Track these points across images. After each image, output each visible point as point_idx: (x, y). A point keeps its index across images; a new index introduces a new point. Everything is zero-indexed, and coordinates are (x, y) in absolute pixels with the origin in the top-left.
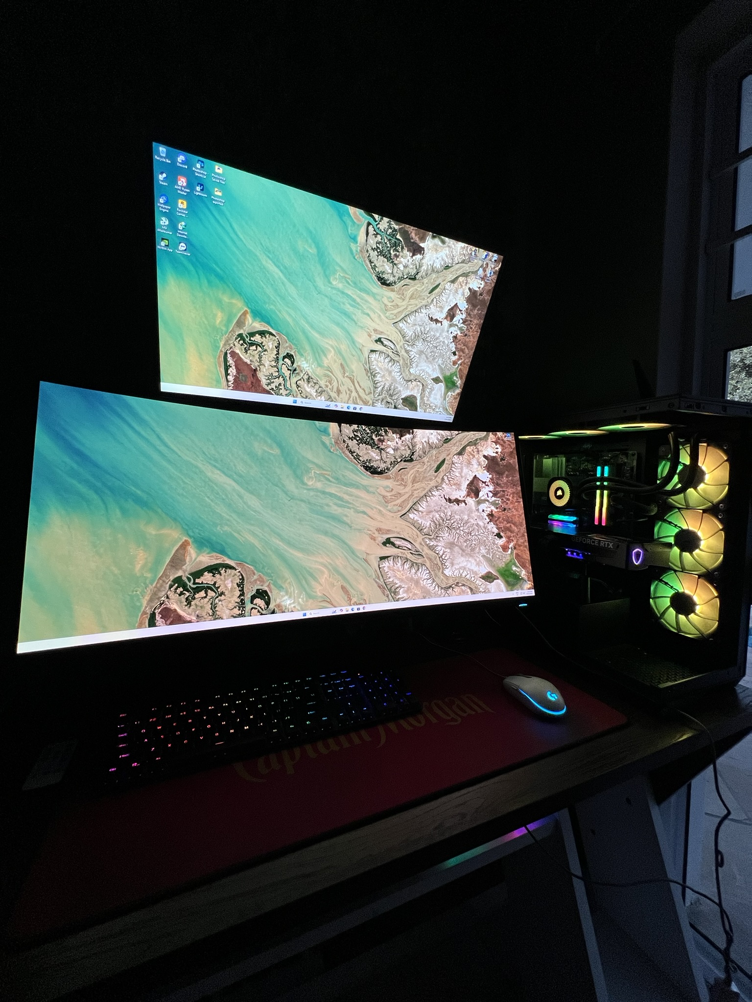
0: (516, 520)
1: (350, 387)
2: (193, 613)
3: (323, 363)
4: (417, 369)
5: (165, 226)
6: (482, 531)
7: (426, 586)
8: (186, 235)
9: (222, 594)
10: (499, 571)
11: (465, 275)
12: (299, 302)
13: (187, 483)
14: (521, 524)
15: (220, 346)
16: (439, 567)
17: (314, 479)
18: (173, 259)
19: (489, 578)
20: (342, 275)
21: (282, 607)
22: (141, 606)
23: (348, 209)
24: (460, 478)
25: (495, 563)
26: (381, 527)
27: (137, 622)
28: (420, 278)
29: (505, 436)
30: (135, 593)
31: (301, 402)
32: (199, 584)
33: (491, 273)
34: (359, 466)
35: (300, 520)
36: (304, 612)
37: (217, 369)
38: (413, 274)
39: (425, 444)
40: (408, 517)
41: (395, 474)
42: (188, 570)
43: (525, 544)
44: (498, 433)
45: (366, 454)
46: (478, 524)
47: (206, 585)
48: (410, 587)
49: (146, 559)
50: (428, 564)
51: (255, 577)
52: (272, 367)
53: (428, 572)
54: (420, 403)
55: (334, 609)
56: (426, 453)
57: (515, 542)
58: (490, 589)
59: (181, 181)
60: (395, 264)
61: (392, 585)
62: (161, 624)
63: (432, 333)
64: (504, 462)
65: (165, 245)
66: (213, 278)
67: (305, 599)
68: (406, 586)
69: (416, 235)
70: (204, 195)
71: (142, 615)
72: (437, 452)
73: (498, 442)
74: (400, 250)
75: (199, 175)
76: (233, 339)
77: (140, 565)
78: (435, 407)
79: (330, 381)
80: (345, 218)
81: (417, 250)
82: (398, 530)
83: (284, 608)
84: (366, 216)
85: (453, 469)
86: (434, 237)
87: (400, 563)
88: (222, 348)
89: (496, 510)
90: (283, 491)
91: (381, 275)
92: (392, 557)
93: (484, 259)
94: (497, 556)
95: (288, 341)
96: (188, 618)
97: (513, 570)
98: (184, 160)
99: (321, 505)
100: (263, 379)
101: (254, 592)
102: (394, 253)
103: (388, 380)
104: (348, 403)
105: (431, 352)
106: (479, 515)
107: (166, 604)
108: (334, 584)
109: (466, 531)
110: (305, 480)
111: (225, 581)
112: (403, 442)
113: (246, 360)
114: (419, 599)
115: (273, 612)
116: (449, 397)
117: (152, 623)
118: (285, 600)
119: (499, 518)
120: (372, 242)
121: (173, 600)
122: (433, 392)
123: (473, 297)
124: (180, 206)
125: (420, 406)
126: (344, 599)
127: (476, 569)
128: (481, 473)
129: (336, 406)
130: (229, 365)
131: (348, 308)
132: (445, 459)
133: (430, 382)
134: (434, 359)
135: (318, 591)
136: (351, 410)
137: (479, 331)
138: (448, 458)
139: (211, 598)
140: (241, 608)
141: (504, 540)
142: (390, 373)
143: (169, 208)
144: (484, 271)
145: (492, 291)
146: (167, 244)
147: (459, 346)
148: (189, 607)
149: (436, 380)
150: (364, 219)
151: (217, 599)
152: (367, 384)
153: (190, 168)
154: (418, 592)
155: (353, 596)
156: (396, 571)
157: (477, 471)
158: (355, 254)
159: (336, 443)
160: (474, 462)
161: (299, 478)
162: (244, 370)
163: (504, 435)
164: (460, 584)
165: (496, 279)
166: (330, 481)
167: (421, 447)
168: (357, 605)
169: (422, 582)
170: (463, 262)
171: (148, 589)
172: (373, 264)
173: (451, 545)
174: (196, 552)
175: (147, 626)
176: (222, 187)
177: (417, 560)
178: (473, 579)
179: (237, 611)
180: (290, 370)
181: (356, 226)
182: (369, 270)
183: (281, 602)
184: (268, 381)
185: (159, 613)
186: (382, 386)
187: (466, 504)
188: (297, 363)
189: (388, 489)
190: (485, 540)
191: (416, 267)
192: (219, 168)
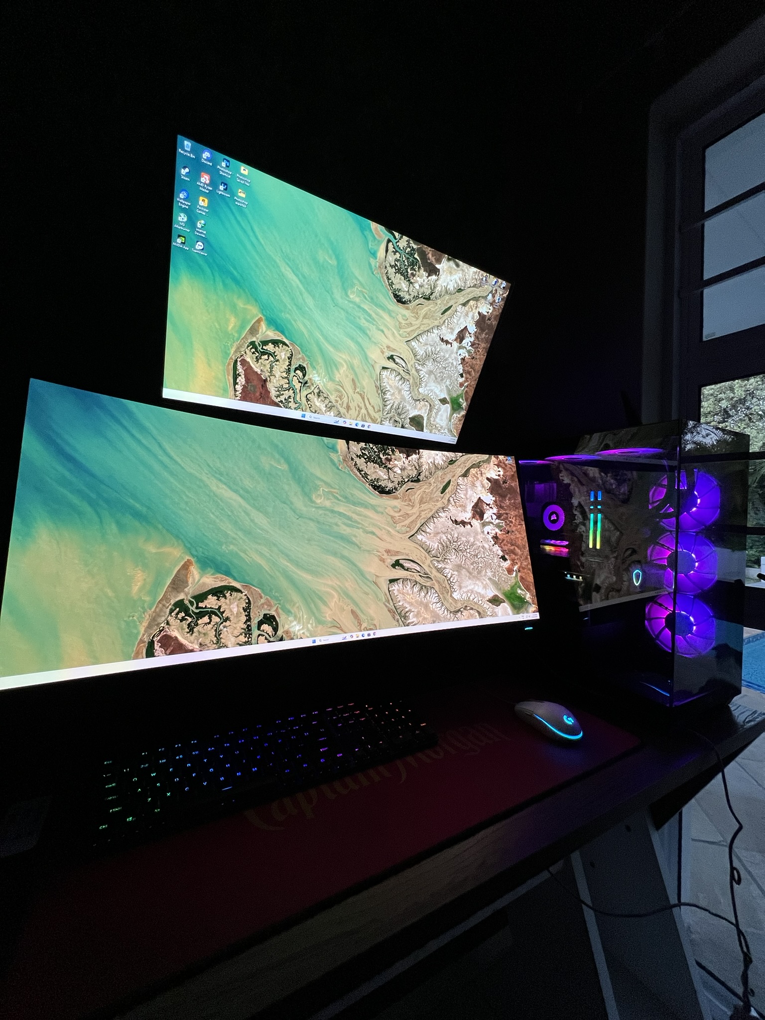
0: (520, 542)
1: (359, 404)
2: (196, 641)
3: (335, 378)
4: (425, 390)
5: (183, 222)
6: (487, 553)
7: (436, 610)
8: (204, 234)
9: (227, 619)
10: (505, 594)
11: (476, 299)
12: (315, 312)
13: (191, 497)
14: (524, 547)
15: (230, 353)
16: (447, 591)
17: (323, 498)
18: (189, 258)
19: (495, 601)
20: (359, 289)
21: (290, 633)
22: (138, 633)
23: (370, 224)
24: (465, 500)
25: (501, 586)
26: (390, 548)
27: (133, 651)
28: (434, 299)
29: (507, 460)
30: (131, 618)
31: (310, 417)
32: (202, 608)
33: (499, 299)
34: (367, 485)
35: (309, 540)
36: (314, 639)
37: (225, 376)
38: (428, 294)
39: (431, 465)
40: (416, 538)
41: (403, 494)
42: (190, 592)
43: (529, 566)
44: (500, 456)
45: (374, 473)
46: (483, 546)
47: (209, 610)
48: (419, 611)
49: (145, 580)
50: (436, 587)
51: (263, 601)
52: (283, 378)
53: (437, 595)
54: (427, 423)
55: (345, 635)
56: (432, 474)
57: (519, 565)
58: (497, 613)
59: (204, 178)
60: (411, 283)
61: (401, 609)
62: (161, 654)
63: (442, 354)
64: (507, 485)
65: (182, 243)
66: (229, 281)
67: (314, 625)
68: (416, 610)
69: (433, 256)
70: (227, 195)
71: (139, 644)
72: (442, 473)
73: (500, 465)
74: (417, 270)
75: (224, 174)
76: (245, 346)
77: (137, 587)
78: (441, 428)
79: (340, 396)
80: (367, 233)
81: (433, 271)
82: (407, 552)
83: (292, 635)
84: (388, 233)
85: (458, 490)
86: (449, 260)
87: (409, 586)
88: (233, 355)
89: (500, 533)
90: (291, 508)
91: (397, 292)
92: (401, 580)
93: (494, 285)
94: (503, 579)
95: (301, 352)
96: (190, 646)
97: (518, 593)
98: (209, 156)
99: (329, 524)
100: (272, 390)
101: (261, 617)
102: (412, 272)
103: (397, 398)
104: (356, 420)
105: (440, 373)
106: (484, 538)
107: (166, 631)
108: (343, 608)
109: (472, 553)
110: (314, 497)
111: (230, 605)
112: (409, 462)
113: (256, 370)
114: (428, 623)
115: (281, 639)
116: (455, 419)
117: (150, 653)
118: (293, 626)
119: (503, 540)
120: (391, 259)
121: (174, 627)
122: (440, 413)
123: (482, 322)
124: (201, 203)
125: (427, 426)
126: (354, 624)
127: (483, 592)
128: (484, 495)
129: (345, 422)
130: (238, 374)
131: (363, 323)
132: (450, 480)
133: (438, 402)
134: (442, 380)
135: (328, 615)
136: (359, 427)
137: (486, 354)
138: (453, 480)
139: (216, 624)
140: (247, 635)
141: (508, 563)
142: (400, 391)
143: (189, 204)
144: (494, 296)
145: (499, 316)
146: (184, 242)
147: (466, 369)
148: (192, 634)
149: (443, 401)
150: (384, 235)
151: (222, 625)
152: (376, 401)
153: (214, 166)
154: (428, 617)
155: (363, 622)
156: (406, 595)
157: (481, 493)
158: (373, 270)
159: (344, 460)
160: (478, 484)
161: (307, 495)
162: (253, 380)
163: (505, 459)
164: (468, 608)
165: (503, 305)
166: (339, 500)
167: (427, 467)
168: (367, 630)
169: (431, 606)
170: (475, 286)
171: (146, 613)
172: (390, 281)
173: (459, 568)
174: (199, 573)
175: (145, 656)
176: (246, 189)
177: (426, 583)
178: (480, 602)
179: (243, 639)
180: (301, 383)
181: (376, 241)
182: (386, 287)
183: (290, 628)
184: (278, 393)
185: (158, 642)
186: (391, 404)
187: (472, 526)
188: (309, 375)
189: (396, 510)
190: (491, 563)
191: (431, 287)
192: (245, 170)
